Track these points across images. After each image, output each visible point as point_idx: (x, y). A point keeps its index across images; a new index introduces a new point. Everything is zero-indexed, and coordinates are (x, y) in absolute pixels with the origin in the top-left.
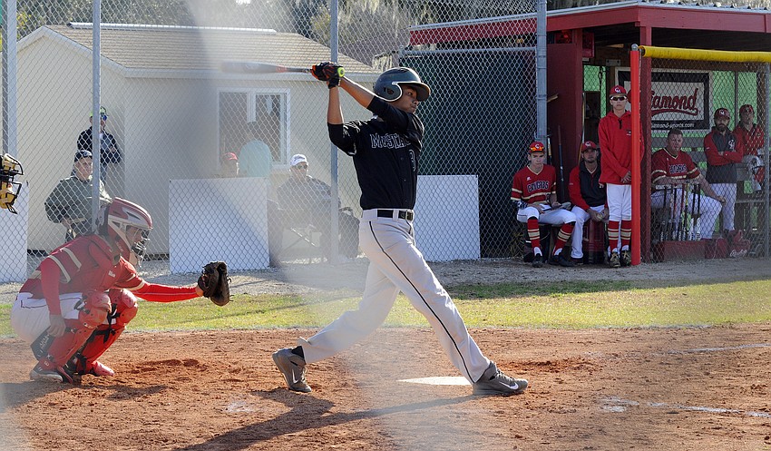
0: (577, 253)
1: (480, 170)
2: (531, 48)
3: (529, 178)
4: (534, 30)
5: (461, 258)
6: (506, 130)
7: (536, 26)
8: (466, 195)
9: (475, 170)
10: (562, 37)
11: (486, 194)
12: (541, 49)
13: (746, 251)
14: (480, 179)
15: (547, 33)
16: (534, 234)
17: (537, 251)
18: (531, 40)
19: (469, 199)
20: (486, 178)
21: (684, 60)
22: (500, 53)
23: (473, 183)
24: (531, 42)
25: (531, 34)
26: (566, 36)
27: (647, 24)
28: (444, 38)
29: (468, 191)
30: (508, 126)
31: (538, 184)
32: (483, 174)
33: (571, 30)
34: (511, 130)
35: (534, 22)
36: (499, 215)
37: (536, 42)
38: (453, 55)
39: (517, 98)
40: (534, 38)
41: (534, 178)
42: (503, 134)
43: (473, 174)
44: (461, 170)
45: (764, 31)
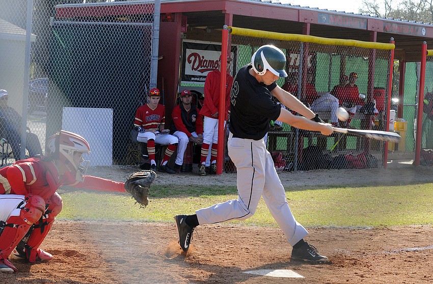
1: (115, 106)
2: (149, 24)
3: (147, 112)
4: (152, 12)
5: (101, 165)
6: (131, 79)
7: (154, 9)
8: (105, 122)
9: (112, 105)
10: (166, 17)
11: (117, 122)
12: (156, 25)
13: (283, 167)
14: (114, 111)
15: (161, 14)
16: (152, 151)
17: (153, 162)
18: (150, 18)
19: (107, 125)
20: (118, 111)
21: (254, 38)
22: (131, 26)
23: (110, 114)
24: (150, 20)
25: (151, 14)
26: (169, 17)
27: (231, 10)
28: (97, 14)
29: (107, 119)
31: (153, 117)
32: (116, 108)
33: (174, 13)
34: (135, 79)
35: (153, 6)
36: (125, 136)
37: (153, 20)
38: (102, 26)
39: (140, 57)
40: (152, 17)
41: (151, 112)
42: (130, 81)
43: (110, 108)
44: (103, 105)
45: (297, 21)
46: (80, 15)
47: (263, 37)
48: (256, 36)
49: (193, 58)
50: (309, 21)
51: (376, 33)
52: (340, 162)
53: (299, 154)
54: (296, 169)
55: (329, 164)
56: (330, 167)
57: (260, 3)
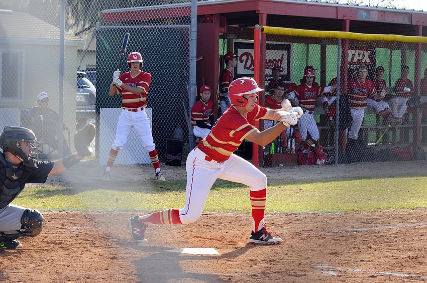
1: (153, 105)
2: (187, 26)
4: (189, 14)
5: (141, 162)
6: (170, 79)
7: (190, 12)
9: (150, 105)
10: (206, 19)
11: (157, 121)
12: (193, 27)
13: (324, 161)
14: (153, 111)
15: (198, 16)
18: (187, 20)
20: (157, 111)
21: (288, 36)
22: (167, 28)
23: (149, 113)
24: (187, 22)
25: (187, 17)
26: (208, 19)
28: (132, 18)
32: (155, 108)
33: (212, 15)
34: (173, 79)
35: (189, 9)
37: (190, 22)
39: (177, 58)
40: (189, 19)
42: (168, 82)
43: (149, 107)
45: (335, 18)
47: (297, 35)
48: (290, 34)
49: (244, 58)
50: (349, 17)
51: (421, 28)
52: (384, 155)
53: (339, 148)
54: (337, 162)
55: (373, 157)
56: (374, 159)
57: (306, 2)
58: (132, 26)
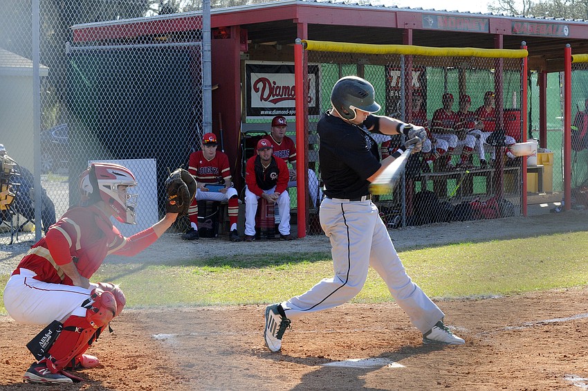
0: (250, 230)
1: (158, 154)
2: (196, 43)
3: (201, 162)
4: (200, 27)
6: (178, 117)
7: (202, 23)
8: (147, 177)
9: (154, 154)
10: (220, 33)
11: (163, 177)
12: (206, 44)
14: (158, 162)
15: (212, 29)
18: (198, 36)
19: (149, 181)
20: (162, 162)
21: (338, 53)
22: (173, 48)
23: (152, 166)
24: (198, 38)
25: (198, 30)
26: (223, 33)
27: (304, 20)
28: (127, 34)
29: (148, 173)
30: (180, 114)
31: (209, 169)
32: (160, 158)
33: (229, 27)
34: (182, 117)
35: (200, 20)
37: (202, 38)
38: (135, 49)
39: (187, 88)
40: (200, 34)
42: (176, 121)
43: (152, 158)
44: (142, 155)
45: (395, 27)
46: (104, 37)
47: (349, 51)
48: (341, 50)
49: (260, 85)
50: (411, 26)
51: (501, 38)
52: (463, 212)
53: (407, 204)
54: (404, 224)
55: (449, 216)
56: (451, 219)
58: (126, 46)
